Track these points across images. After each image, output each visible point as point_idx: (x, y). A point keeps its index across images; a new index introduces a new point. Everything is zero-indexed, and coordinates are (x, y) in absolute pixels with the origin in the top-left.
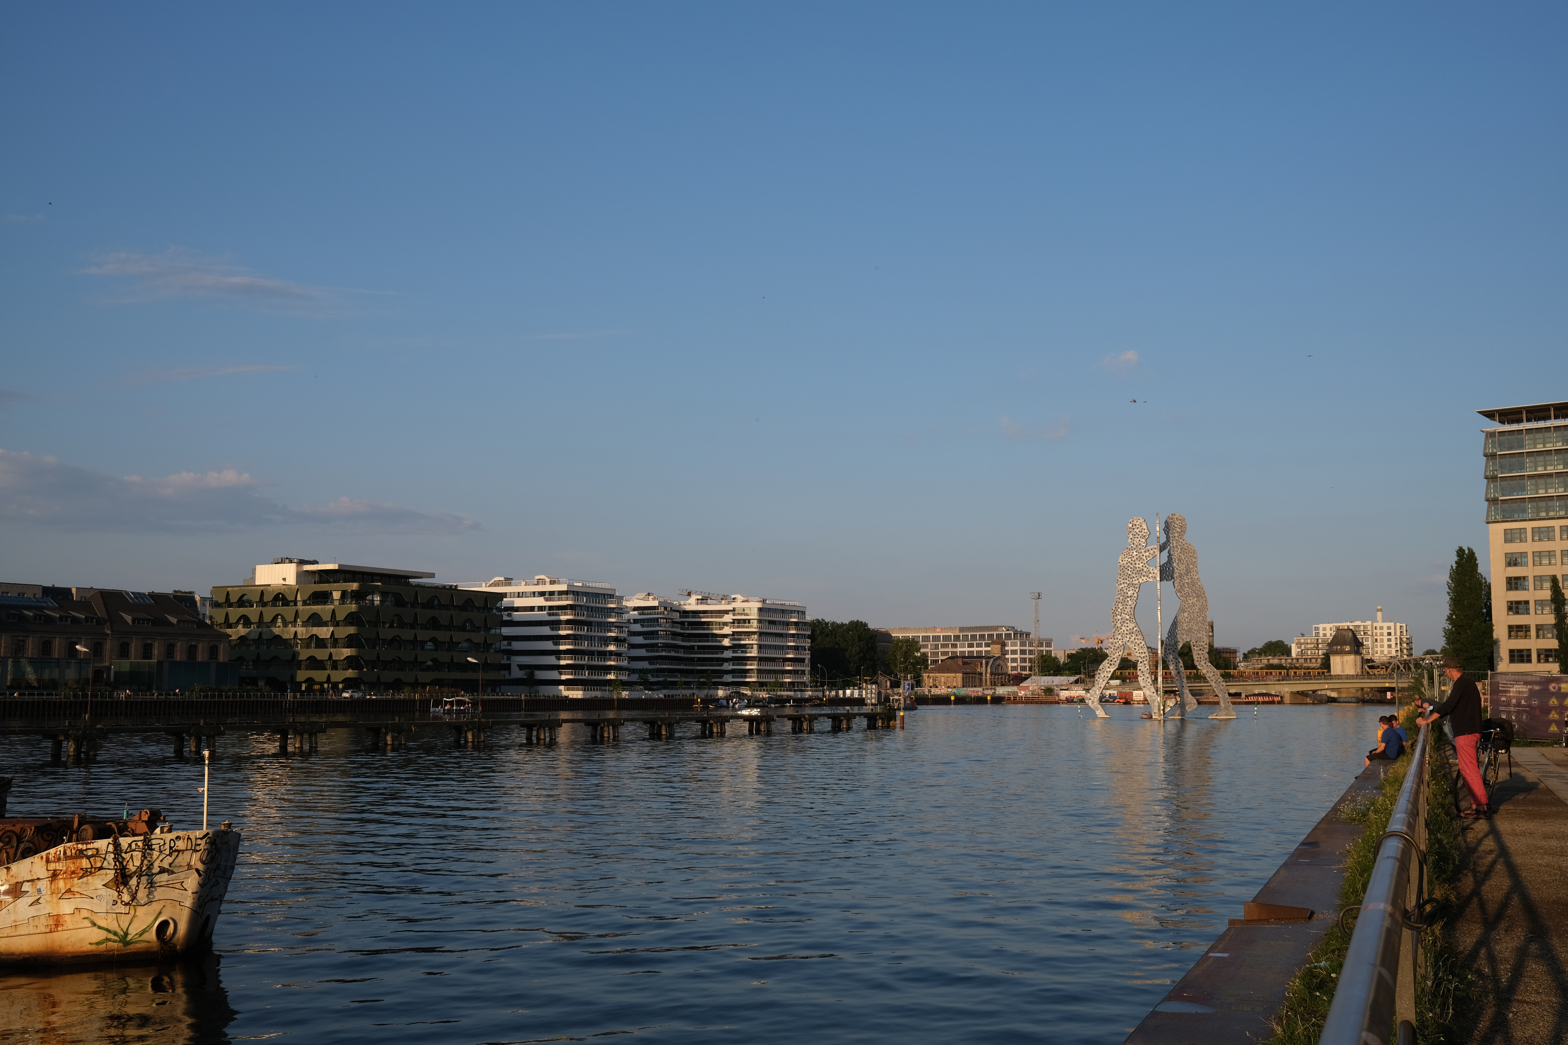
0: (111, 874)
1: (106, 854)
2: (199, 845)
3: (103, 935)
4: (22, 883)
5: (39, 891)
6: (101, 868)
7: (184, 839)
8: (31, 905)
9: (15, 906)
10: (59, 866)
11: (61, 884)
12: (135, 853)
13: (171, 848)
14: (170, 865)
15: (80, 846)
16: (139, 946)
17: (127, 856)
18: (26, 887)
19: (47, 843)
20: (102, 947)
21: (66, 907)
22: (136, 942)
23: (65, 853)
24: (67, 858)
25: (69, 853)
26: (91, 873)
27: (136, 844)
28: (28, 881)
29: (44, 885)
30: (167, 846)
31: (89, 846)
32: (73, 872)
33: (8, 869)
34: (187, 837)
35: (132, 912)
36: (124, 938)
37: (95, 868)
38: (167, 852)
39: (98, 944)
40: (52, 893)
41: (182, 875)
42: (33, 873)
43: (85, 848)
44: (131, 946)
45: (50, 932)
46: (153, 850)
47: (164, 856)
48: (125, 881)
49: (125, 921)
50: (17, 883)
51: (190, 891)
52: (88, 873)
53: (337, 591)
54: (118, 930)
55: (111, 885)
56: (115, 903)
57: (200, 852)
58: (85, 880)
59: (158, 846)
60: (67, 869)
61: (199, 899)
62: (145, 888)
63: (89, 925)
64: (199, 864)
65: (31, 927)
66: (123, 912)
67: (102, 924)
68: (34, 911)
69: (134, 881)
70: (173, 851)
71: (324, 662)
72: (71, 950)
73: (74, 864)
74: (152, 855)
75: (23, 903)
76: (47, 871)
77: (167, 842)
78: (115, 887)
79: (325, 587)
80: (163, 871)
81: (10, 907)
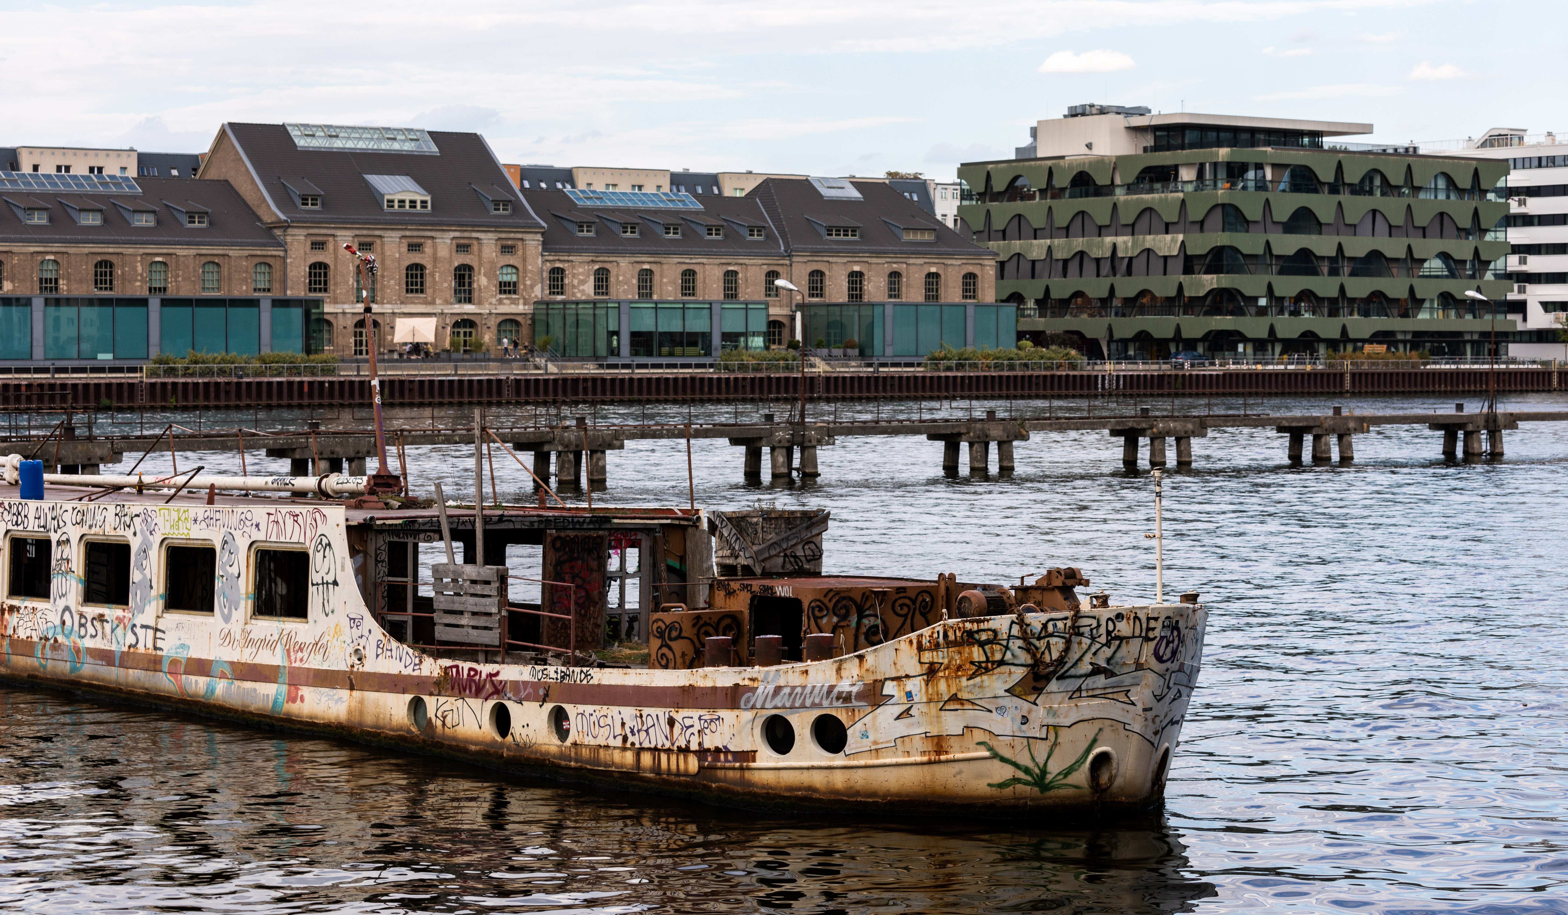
0: (1019, 673)
1: (1008, 640)
2: (1153, 629)
3: (1007, 772)
4: (883, 682)
5: (909, 695)
6: (1002, 663)
7: (1128, 619)
8: (898, 718)
9: (875, 718)
10: (940, 657)
11: (942, 686)
12: (1053, 640)
13: (1109, 633)
14: (1108, 661)
15: (968, 626)
16: (1063, 792)
17: (1042, 644)
18: (889, 688)
19: (900, 620)
20: (1008, 791)
21: (952, 723)
22: (1059, 787)
23: (946, 635)
24: (949, 644)
25: (951, 637)
26: (987, 670)
27: (1055, 626)
28: (893, 679)
29: (915, 685)
30: (1103, 630)
31: (982, 626)
32: (959, 668)
33: (861, 658)
34: (1133, 615)
35: (1052, 736)
36: (1040, 779)
37: (993, 662)
38: (1103, 639)
39: (1001, 786)
40: (930, 701)
41: (1127, 680)
42: (898, 666)
43: (975, 629)
44: (1052, 793)
45: (930, 763)
46: (1082, 635)
47: (1098, 646)
48: (1039, 685)
49: (1041, 751)
50: (875, 681)
51: (1140, 706)
52: (983, 669)
53: (1189, 165)
54: (1031, 765)
55: (1018, 690)
56: (1025, 720)
57: (1155, 642)
58: (978, 679)
59: (1088, 628)
60: (950, 662)
61: (1153, 721)
62: (1070, 698)
63: (987, 754)
64: (1153, 663)
65: (900, 753)
66: (1038, 735)
67: (1007, 753)
68: (902, 728)
69: (1053, 685)
70: (1112, 637)
71: (1169, 299)
72: (961, 793)
73: (960, 653)
74: (1080, 643)
75: (886, 713)
76: (920, 662)
77: (1104, 623)
78: (1025, 694)
79: (1165, 158)
80: (1097, 671)
81: (867, 720)
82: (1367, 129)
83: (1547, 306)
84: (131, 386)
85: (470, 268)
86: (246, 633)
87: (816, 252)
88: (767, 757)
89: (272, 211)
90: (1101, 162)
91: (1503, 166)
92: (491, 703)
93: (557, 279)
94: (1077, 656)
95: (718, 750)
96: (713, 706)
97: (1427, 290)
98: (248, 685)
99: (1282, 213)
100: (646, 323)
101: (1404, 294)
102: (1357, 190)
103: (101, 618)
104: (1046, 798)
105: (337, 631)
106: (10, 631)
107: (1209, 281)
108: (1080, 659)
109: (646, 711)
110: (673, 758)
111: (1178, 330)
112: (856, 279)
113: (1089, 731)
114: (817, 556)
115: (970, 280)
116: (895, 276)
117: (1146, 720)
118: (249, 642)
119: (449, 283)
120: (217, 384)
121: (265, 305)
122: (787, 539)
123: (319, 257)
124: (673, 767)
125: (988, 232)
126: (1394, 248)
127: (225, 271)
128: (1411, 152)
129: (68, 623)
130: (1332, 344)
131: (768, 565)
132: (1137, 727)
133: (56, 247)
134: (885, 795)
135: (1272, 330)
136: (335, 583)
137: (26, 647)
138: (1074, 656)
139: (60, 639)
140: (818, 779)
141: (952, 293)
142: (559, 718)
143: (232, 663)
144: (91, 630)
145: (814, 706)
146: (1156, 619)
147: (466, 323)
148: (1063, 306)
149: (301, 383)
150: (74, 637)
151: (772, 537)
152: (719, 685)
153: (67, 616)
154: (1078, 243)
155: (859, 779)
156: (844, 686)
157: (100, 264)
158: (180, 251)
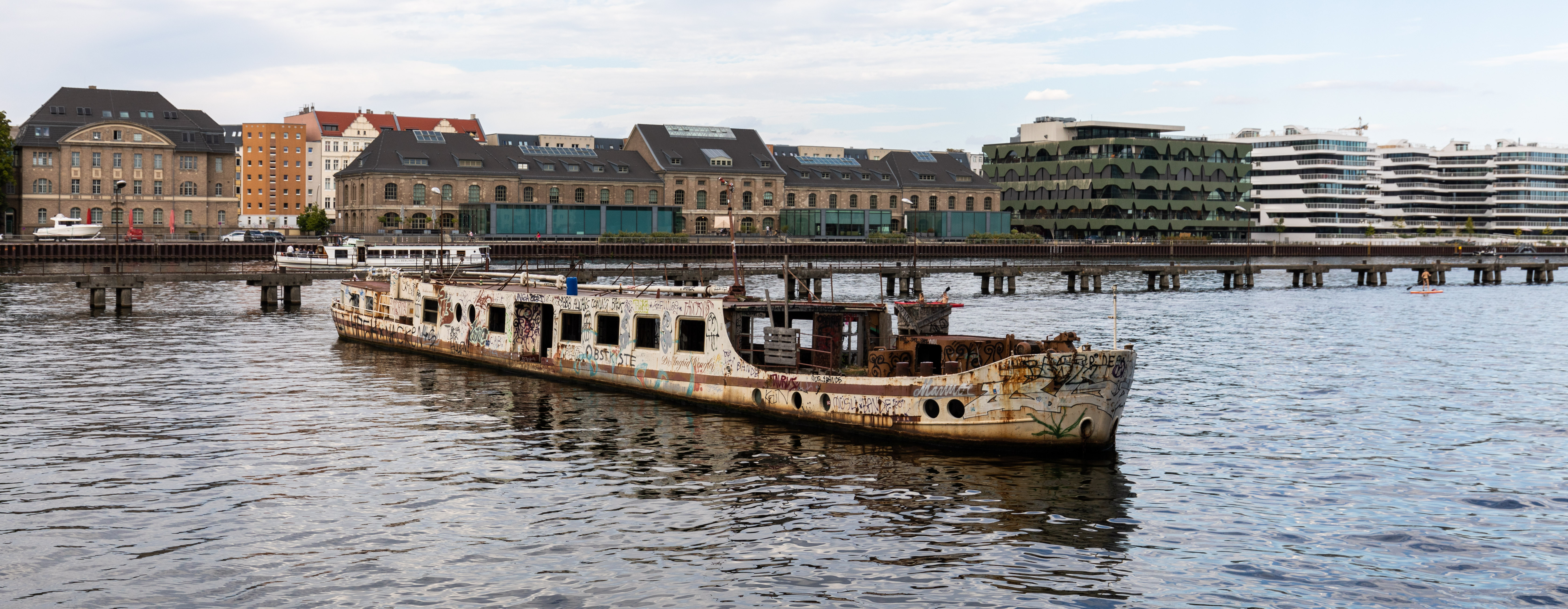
0: (1048, 381)
1: (1043, 365)
2: (1112, 361)
3: (1041, 428)
5: (995, 391)
6: (1039, 376)
7: (1100, 356)
8: (989, 402)
9: (978, 402)
10: (1010, 373)
11: (1011, 387)
12: (1064, 366)
13: (1091, 363)
14: (1091, 376)
15: (1024, 358)
16: (1068, 438)
17: (1059, 368)
18: (985, 388)
19: (988, 356)
20: (1041, 437)
21: (1015, 404)
22: (1066, 435)
23: (1013, 363)
24: (1014, 367)
25: (1015, 364)
26: (1032, 380)
27: (1065, 359)
28: (987, 383)
29: (998, 386)
30: (1088, 361)
31: (1030, 359)
32: (1019, 378)
33: (972, 373)
34: (1103, 355)
35: (1063, 412)
36: (1057, 432)
37: (1035, 376)
38: (1088, 366)
39: (1038, 434)
40: (1004, 394)
41: (1099, 385)
42: (989, 376)
43: (1027, 360)
44: (1062, 438)
45: (1004, 423)
46: (1078, 364)
47: (1086, 369)
48: (1057, 387)
49: (1057, 418)
50: (979, 384)
51: (1105, 398)
52: (1030, 379)
53: (1094, 146)
54: (1052, 425)
55: (1047, 389)
56: (1050, 404)
57: (1113, 367)
58: (1028, 384)
59: (1081, 361)
60: (1014, 375)
61: (1111, 405)
62: (1072, 394)
63: (1031, 419)
64: (1112, 377)
65: (990, 418)
66: (1056, 411)
67: (1041, 419)
68: (991, 406)
69: (1064, 387)
70: (1093, 365)
71: (1084, 210)
72: (1019, 438)
73: (1019, 371)
74: (1077, 368)
75: (984, 399)
76: (1000, 375)
77: (1088, 358)
78: (1051, 391)
79: (1083, 142)
80: (1085, 381)
81: (974, 402)
82: (1182, 129)
83: (1271, 215)
84: (593, 247)
85: (750, 193)
86: (675, 359)
87: (914, 187)
88: (926, 419)
89: (658, 165)
90: (1051, 144)
91: (1249, 147)
92: (793, 392)
93: (791, 199)
95: (902, 416)
96: (900, 395)
97: (1211, 207)
98: (675, 382)
99: (1140, 169)
100: (833, 220)
101: (1200, 209)
102: (1177, 158)
103: (605, 351)
104: (1059, 441)
105: (719, 358)
106: (562, 356)
107: (1104, 202)
108: (1077, 375)
109: (867, 397)
110: (881, 419)
111: (1089, 225)
112: (933, 200)
113: (1081, 409)
114: (946, 326)
115: (988, 201)
116: (952, 198)
117: (1108, 404)
118: (676, 362)
119: (740, 200)
120: (633, 247)
121: (655, 210)
122: (932, 317)
123: (680, 187)
124: (881, 423)
125: (996, 178)
126: (1195, 186)
127: (636, 194)
128: (1204, 140)
129: (590, 353)
130: (1164, 233)
131: (923, 329)
132: (1104, 408)
133: (558, 182)
134: (983, 438)
135: (1135, 225)
136: (718, 335)
137: (569, 364)
138: (1074, 373)
139: (586, 360)
140: (950, 430)
141: (979, 206)
142: (825, 400)
143: (668, 372)
144: (600, 356)
145: (949, 395)
146: (1113, 357)
147: (748, 219)
148: (1033, 213)
149: (672, 247)
150: (592, 359)
151: (925, 316)
152: (903, 385)
153: (589, 350)
154: (1040, 183)
155: (970, 430)
156: (964, 386)
157: (578, 190)
158: (616, 184)
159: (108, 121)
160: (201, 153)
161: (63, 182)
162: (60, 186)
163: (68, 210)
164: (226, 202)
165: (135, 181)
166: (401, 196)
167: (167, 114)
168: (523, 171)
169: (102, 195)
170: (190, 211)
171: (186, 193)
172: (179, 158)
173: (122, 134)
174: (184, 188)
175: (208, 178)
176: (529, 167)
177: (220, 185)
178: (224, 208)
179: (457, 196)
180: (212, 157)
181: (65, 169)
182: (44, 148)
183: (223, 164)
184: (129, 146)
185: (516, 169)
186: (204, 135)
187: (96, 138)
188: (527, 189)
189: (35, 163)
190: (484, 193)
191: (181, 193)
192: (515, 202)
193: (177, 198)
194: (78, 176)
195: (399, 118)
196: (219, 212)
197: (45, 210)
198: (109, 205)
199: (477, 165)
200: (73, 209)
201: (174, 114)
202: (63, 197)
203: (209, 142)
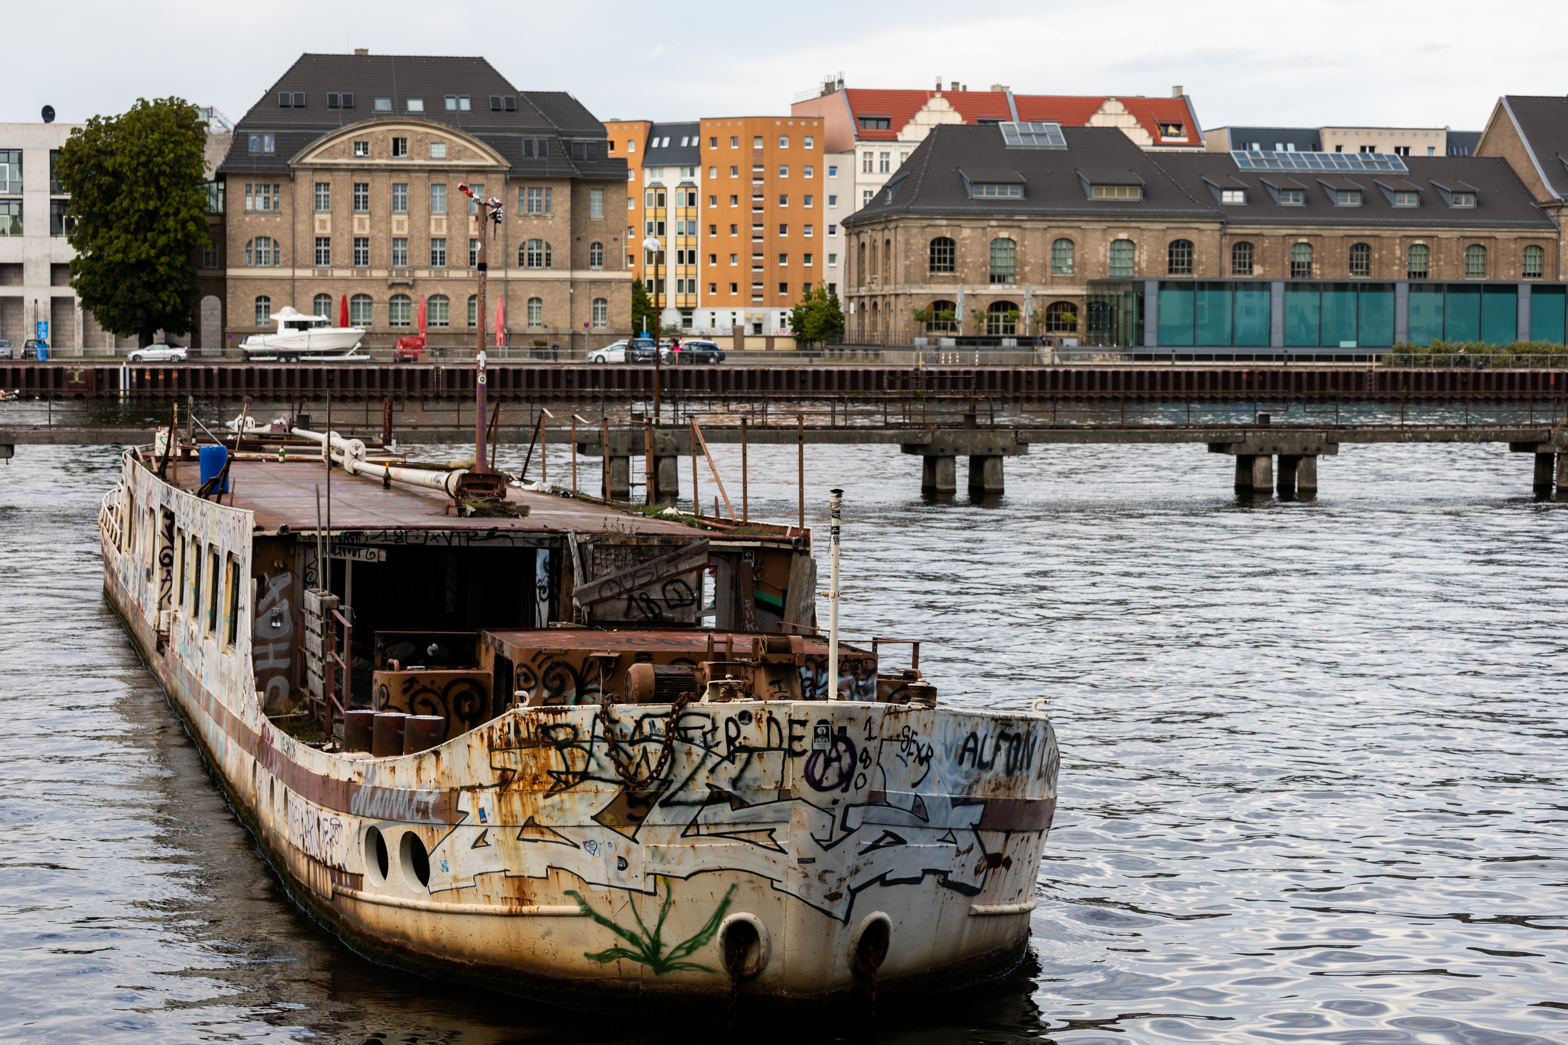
0: (609, 792)
1: (592, 742)
2: (800, 738)
3: (607, 939)
4: (458, 793)
5: (484, 814)
6: (585, 776)
7: (759, 720)
8: (476, 844)
9: (452, 843)
10: (511, 761)
11: (517, 804)
12: (650, 747)
13: (730, 741)
14: (735, 782)
15: (543, 718)
16: (687, 975)
17: (636, 751)
18: (465, 802)
20: (611, 966)
21: (532, 860)
22: (682, 967)
23: (517, 731)
24: (524, 743)
25: (525, 733)
26: (568, 785)
27: (652, 725)
28: (468, 789)
29: (488, 801)
30: (721, 735)
31: (561, 719)
32: (535, 779)
33: (437, 753)
34: (765, 716)
35: (662, 890)
36: (653, 954)
37: (575, 774)
38: (723, 750)
39: (601, 957)
41: (768, 814)
42: (472, 772)
43: (551, 723)
44: (672, 975)
45: (510, 915)
46: (691, 741)
47: (716, 759)
48: (637, 813)
49: (650, 910)
50: (452, 789)
51: (794, 856)
52: (562, 783)
54: (638, 931)
55: (609, 818)
56: (623, 864)
57: (805, 758)
58: (556, 798)
59: (700, 732)
60: (524, 769)
61: (821, 878)
62: (684, 835)
63: (576, 908)
64: (805, 789)
65: (481, 897)
66: (642, 888)
67: (603, 910)
68: (478, 861)
69: (656, 815)
70: (735, 748)
72: (553, 963)
73: (535, 757)
74: (689, 753)
75: (463, 838)
76: (493, 768)
77: (721, 725)
78: (619, 825)
80: (717, 797)
81: (446, 844)
84: (1359, 375)
86: (221, 665)
88: (371, 885)
89: (1547, 190)
94: (686, 773)
95: (341, 870)
104: (664, 982)
108: (691, 777)
109: (310, 805)
110: (321, 873)
113: (719, 886)
117: (806, 876)
120: (1453, 375)
121: (1524, 292)
122: (634, 576)
127: (1491, 255)
131: (600, 610)
132: (793, 885)
133: (1309, 230)
134: (473, 955)
138: (681, 772)
140: (410, 924)
145: (400, 819)
146: (803, 723)
149: (1547, 375)
151: (609, 572)
152: (341, 777)
155: (446, 929)
156: (423, 795)
157: (1356, 247)
158: (1444, 234)
159: (382, 119)
160: (558, 179)
161: (299, 243)
162: (294, 251)
163: (308, 300)
164: (608, 282)
165: (434, 240)
166: (964, 264)
167: (496, 101)
168: (1233, 208)
169: (371, 268)
170: (539, 300)
171: (531, 264)
172: (517, 191)
173: (409, 144)
174: (526, 252)
175: (573, 232)
176: (1248, 198)
177: (600, 246)
178: (604, 293)
179: (1083, 265)
180: (583, 189)
181: (303, 217)
182: (264, 176)
183: (604, 201)
184: (421, 169)
185: (1216, 202)
186: (567, 144)
187: (360, 153)
188: (1239, 246)
189: (249, 207)
190: (1144, 257)
191: (521, 264)
192: (1212, 275)
193: (513, 274)
194: (327, 232)
195: (1017, 98)
196: (596, 301)
197: (267, 299)
198: (385, 289)
199: (1131, 196)
200: (319, 296)
201: (509, 101)
202: (300, 273)
203: (577, 158)
